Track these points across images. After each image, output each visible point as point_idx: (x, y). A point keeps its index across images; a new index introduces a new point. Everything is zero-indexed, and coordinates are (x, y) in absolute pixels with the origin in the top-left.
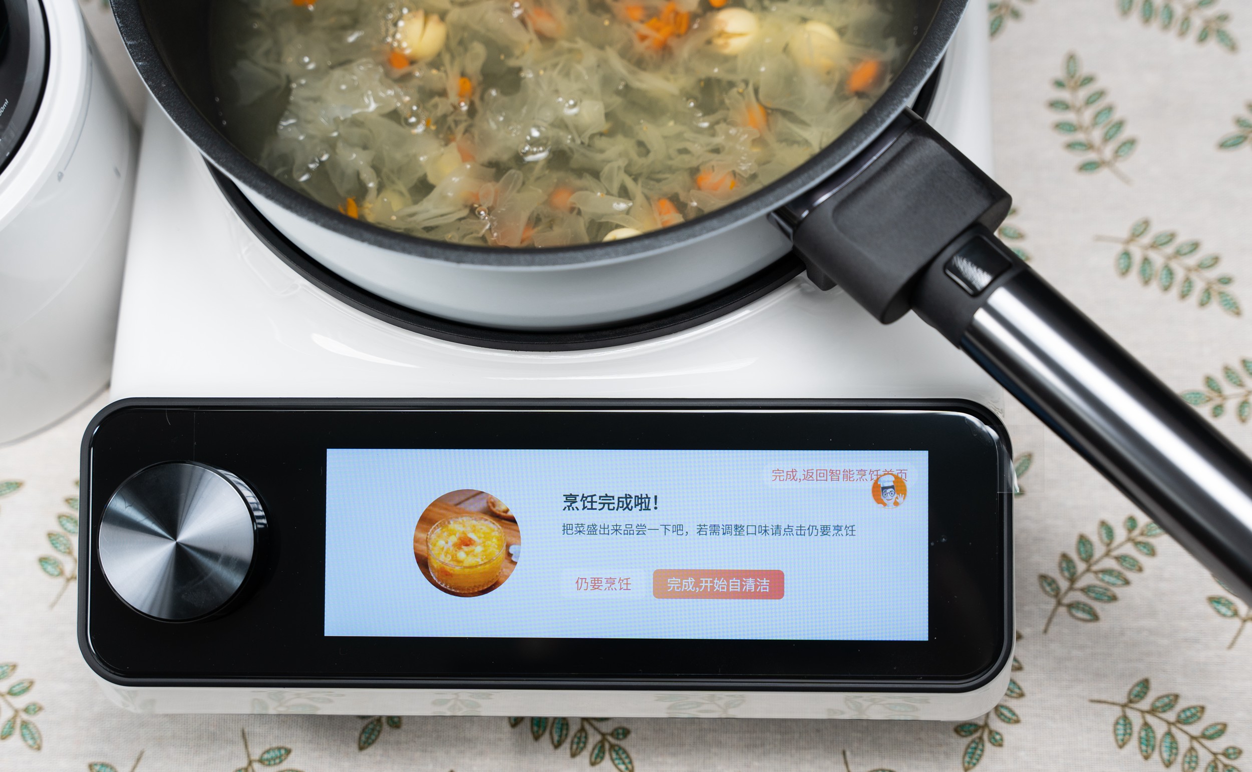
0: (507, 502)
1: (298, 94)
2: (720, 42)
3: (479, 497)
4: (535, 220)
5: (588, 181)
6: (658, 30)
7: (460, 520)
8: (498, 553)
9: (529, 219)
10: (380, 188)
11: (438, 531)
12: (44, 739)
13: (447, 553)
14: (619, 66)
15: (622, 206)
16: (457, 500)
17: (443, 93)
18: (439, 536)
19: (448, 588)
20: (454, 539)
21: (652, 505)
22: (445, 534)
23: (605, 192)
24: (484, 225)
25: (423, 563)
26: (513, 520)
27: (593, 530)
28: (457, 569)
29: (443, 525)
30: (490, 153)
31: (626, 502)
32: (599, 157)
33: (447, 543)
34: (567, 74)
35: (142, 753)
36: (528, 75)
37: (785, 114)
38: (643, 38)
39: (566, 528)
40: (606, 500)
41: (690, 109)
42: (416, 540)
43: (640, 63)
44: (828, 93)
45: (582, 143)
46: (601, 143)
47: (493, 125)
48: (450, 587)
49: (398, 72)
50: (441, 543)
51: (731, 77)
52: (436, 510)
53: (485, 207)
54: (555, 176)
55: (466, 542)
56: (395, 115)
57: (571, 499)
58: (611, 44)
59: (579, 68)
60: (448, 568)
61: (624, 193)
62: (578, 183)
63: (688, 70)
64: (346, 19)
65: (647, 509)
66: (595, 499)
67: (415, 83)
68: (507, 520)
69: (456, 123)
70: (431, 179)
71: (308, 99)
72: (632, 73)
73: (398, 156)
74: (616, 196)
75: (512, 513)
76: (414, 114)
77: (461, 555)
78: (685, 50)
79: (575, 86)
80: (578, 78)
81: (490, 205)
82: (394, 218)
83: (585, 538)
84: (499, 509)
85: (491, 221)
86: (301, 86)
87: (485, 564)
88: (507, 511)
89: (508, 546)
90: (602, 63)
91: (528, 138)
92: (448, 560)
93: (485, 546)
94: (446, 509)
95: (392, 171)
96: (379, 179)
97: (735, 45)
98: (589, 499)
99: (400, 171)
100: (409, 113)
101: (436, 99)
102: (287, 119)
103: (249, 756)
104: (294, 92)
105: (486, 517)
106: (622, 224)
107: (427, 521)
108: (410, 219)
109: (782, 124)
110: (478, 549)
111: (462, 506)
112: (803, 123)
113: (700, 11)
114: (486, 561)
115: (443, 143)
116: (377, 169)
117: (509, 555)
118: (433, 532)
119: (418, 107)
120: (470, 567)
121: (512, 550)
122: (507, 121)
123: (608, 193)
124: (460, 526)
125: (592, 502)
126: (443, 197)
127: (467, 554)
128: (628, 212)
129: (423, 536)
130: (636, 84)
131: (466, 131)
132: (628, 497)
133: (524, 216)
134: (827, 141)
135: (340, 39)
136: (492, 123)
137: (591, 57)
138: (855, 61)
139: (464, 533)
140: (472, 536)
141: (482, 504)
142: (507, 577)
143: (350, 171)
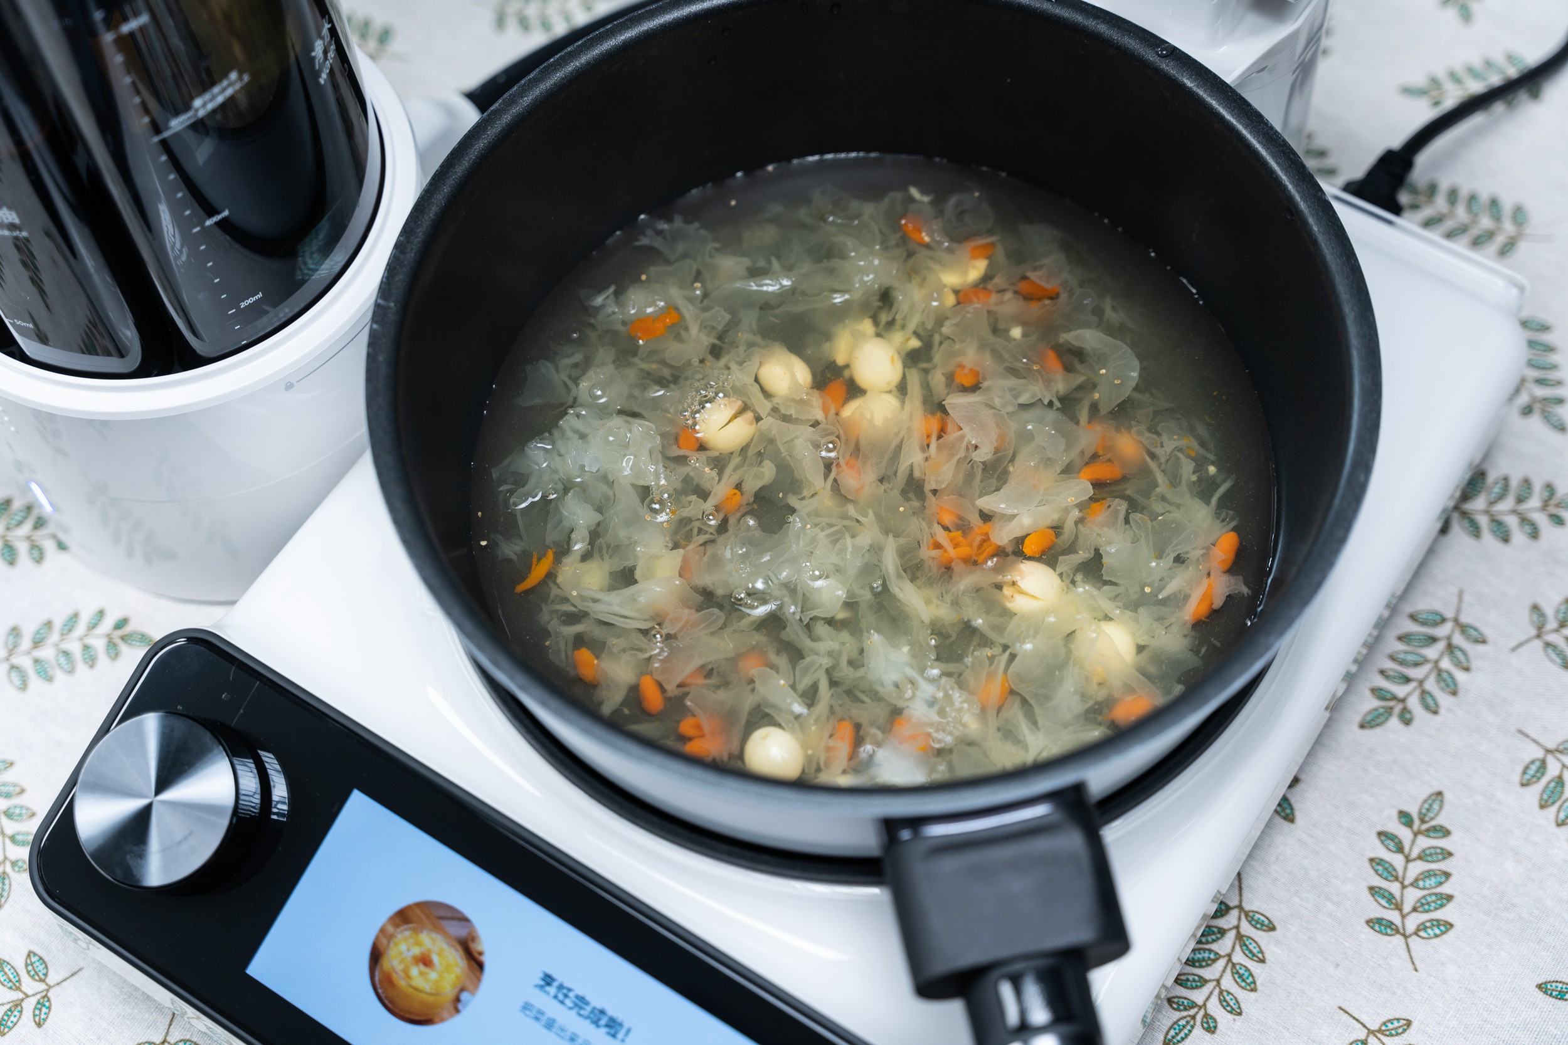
0: (488, 946)
1: (569, 422)
2: (1007, 591)
3: (463, 923)
4: (708, 672)
5: (782, 661)
6: (956, 546)
7: (434, 935)
8: (448, 989)
9: (702, 667)
10: (586, 557)
11: (408, 933)
12: (10, 901)
13: (402, 961)
14: (890, 561)
15: (798, 708)
16: (442, 913)
17: (704, 495)
18: (405, 939)
19: (383, 996)
20: (416, 951)
21: (620, 1035)
22: (412, 941)
23: (791, 682)
24: (653, 649)
25: (376, 956)
26: (480, 966)
27: (550, 1025)
28: (402, 983)
29: (414, 930)
30: (707, 580)
31: (598, 1017)
32: (808, 643)
33: (408, 950)
34: (835, 540)
35: (80, 970)
36: (796, 522)
37: (1025, 702)
38: (938, 546)
39: (526, 1007)
40: (581, 1003)
41: (928, 645)
42: (382, 930)
43: (913, 570)
44: (1078, 708)
45: (801, 620)
46: (821, 629)
47: (728, 554)
48: (386, 997)
49: (675, 452)
50: (403, 947)
51: (991, 635)
52: (418, 911)
53: (664, 632)
54: (758, 638)
55: (425, 961)
56: (645, 492)
57: (548, 980)
58: (896, 536)
59: (849, 541)
60: (395, 977)
61: (810, 696)
62: (773, 658)
63: (956, 603)
64: (666, 373)
65: (614, 1036)
66: (571, 994)
67: (685, 470)
68: (475, 962)
69: (700, 531)
70: (638, 574)
71: (576, 432)
72: (899, 576)
73: (622, 534)
74: (797, 694)
75: (486, 959)
76: (661, 502)
77: (414, 971)
78: (966, 581)
79: (834, 559)
80: (842, 552)
81: (672, 632)
82: (575, 593)
83: (537, 1028)
84: (476, 947)
85: (662, 650)
86: (578, 416)
87: (431, 994)
88: (481, 954)
89: (462, 990)
90: (876, 549)
91: (750, 586)
92: (399, 967)
93: (441, 976)
94: (427, 916)
95: (608, 546)
96: (589, 547)
97: (1019, 604)
98: (565, 991)
99: (616, 549)
100: (657, 498)
101: (694, 498)
102: (542, 441)
103: (167, 1033)
104: (567, 417)
105: (459, 948)
106: (783, 724)
107: (403, 917)
108: (591, 604)
109: (1015, 712)
110: (433, 975)
111: (445, 923)
112: (1034, 722)
113: (1009, 549)
114: (434, 992)
115: (670, 545)
116: (595, 535)
117: (457, 1000)
118: (401, 932)
119: (670, 496)
120: (416, 989)
121: (464, 996)
122: (745, 556)
123: (793, 687)
124: (431, 942)
125: (566, 996)
126: (633, 599)
127: (421, 974)
128: (797, 717)
129: (390, 929)
130: (895, 589)
131: (704, 544)
132: (602, 1012)
133: (696, 663)
134: (1045, 755)
135: (644, 388)
136: (730, 550)
137: (868, 535)
138: (1129, 689)
139: (430, 951)
140: (435, 959)
141: (461, 932)
142: (442, 1020)
143: (566, 524)
